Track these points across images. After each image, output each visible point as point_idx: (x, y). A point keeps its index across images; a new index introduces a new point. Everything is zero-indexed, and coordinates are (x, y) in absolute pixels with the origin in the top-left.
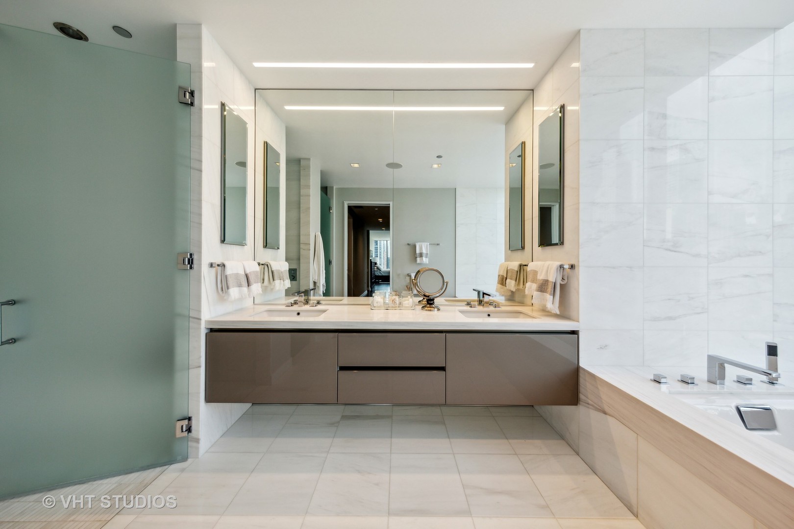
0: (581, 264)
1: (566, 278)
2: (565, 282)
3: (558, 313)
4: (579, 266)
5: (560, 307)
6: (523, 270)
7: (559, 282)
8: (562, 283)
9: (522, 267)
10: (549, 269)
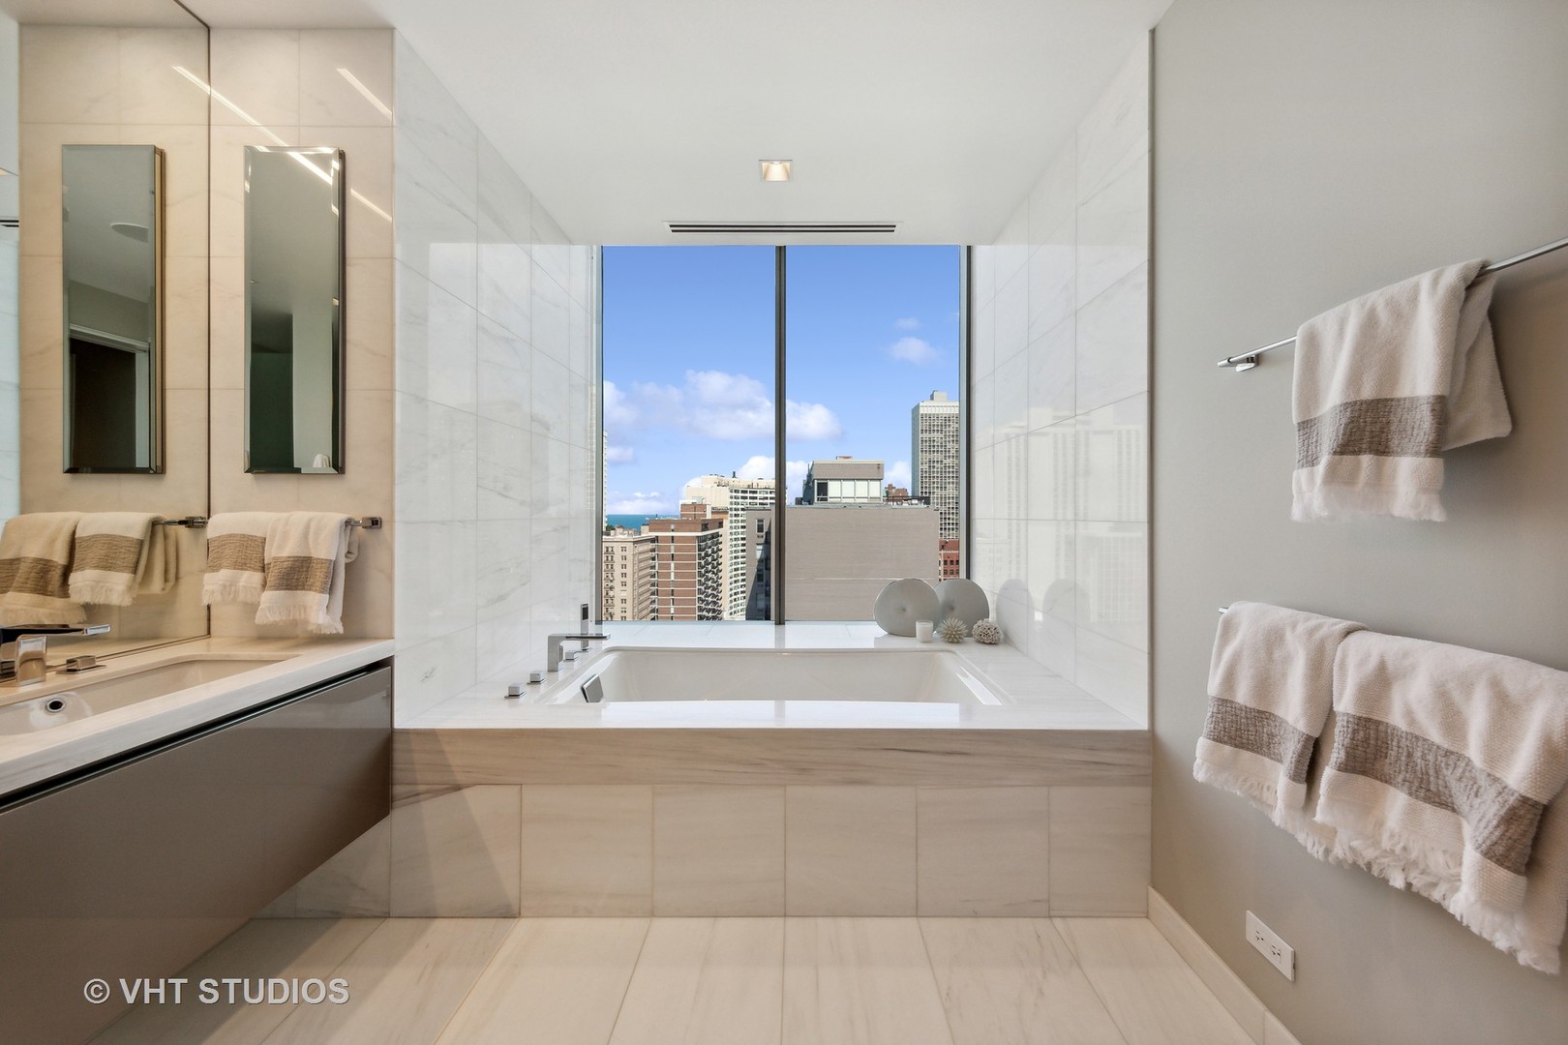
0: (397, 517)
1: (355, 550)
2: (353, 557)
3: (341, 630)
4: (392, 521)
5: (344, 619)
6: (166, 537)
7: (343, 561)
8: (349, 561)
9: (159, 528)
10: (312, 530)
